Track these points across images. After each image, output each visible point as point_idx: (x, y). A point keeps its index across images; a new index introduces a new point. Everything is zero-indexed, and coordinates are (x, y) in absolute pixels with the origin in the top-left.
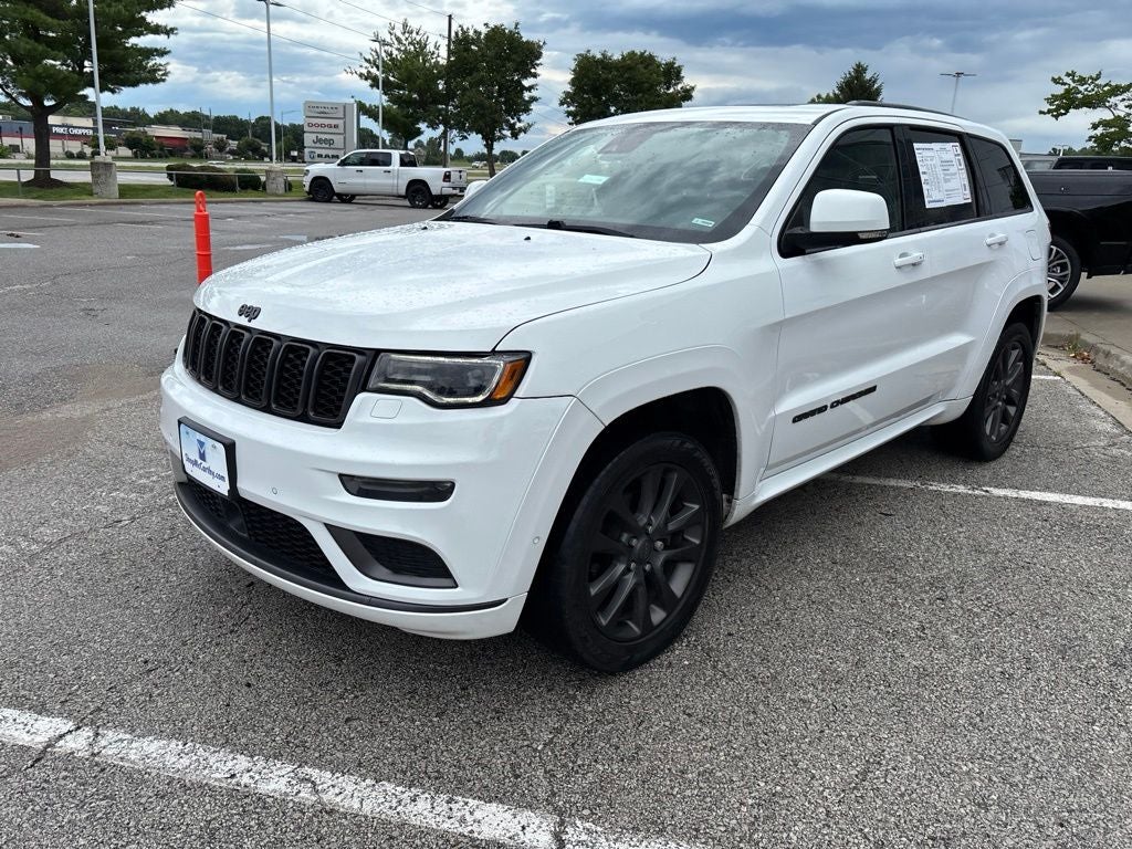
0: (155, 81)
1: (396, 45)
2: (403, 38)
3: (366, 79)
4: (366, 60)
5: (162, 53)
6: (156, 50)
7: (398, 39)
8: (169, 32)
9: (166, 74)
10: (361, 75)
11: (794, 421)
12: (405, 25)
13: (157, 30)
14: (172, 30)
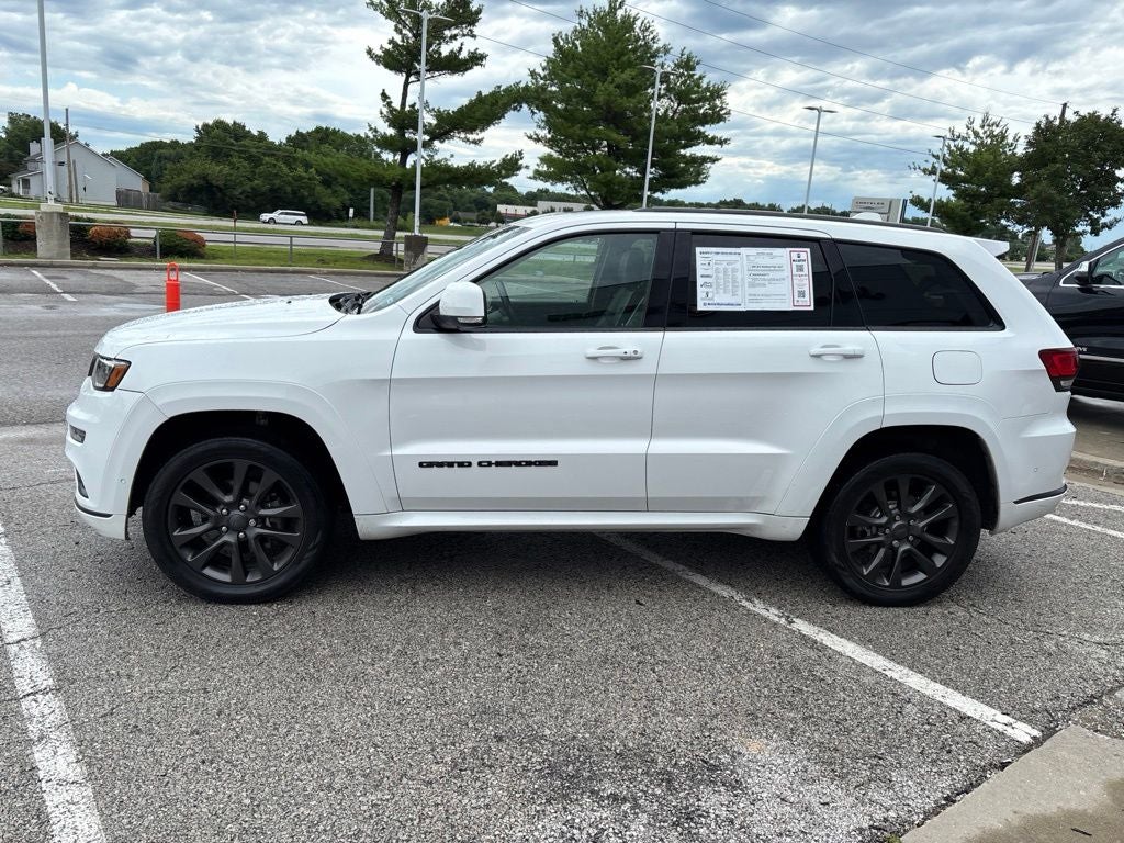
0: (697, 183)
1: (972, 138)
2: (981, 131)
3: (930, 173)
4: (934, 156)
5: (714, 160)
6: (708, 158)
7: (976, 134)
8: (722, 142)
9: (706, 177)
10: (925, 171)
11: (421, 465)
12: (985, 119)
13: (711, 141)
14: (726, 140)
